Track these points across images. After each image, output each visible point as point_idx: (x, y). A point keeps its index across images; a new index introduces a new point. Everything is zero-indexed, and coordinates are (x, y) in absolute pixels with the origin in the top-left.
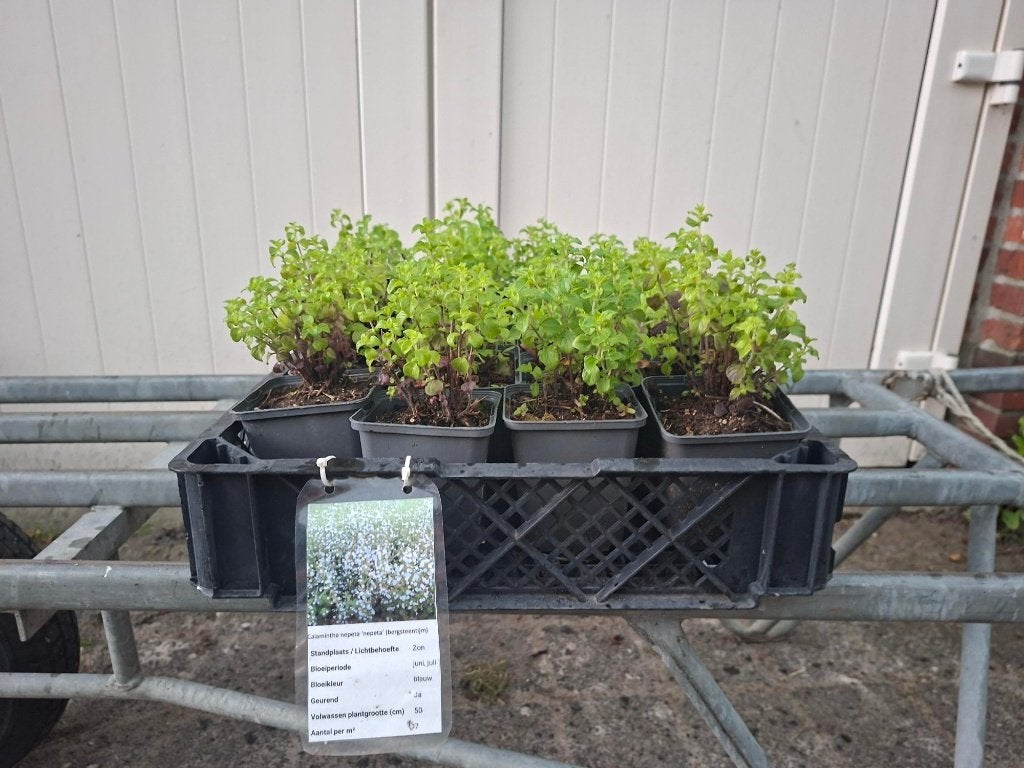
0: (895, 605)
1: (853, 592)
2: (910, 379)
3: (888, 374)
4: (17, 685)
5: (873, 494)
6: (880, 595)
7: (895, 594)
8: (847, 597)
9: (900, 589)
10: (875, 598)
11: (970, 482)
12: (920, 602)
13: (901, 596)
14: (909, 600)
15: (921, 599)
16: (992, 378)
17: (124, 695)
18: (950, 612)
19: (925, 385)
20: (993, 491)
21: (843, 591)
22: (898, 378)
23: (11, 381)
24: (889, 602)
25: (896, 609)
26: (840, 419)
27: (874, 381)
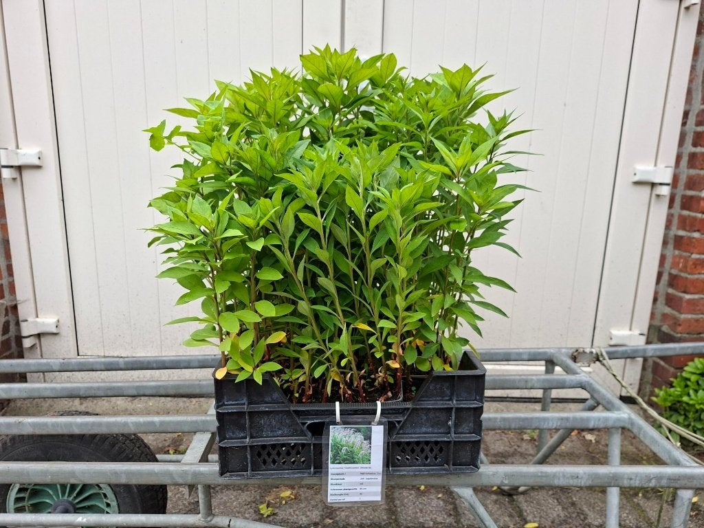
0: (562, 479)
1: (544, 475)
2: (586, 353)
3: (574, 350)
4: (154, 520)
5: (559, 424)
6: (555, 475)
7: (561, 475)
8: (542, 476)
9: (563, 473)
10: (553, 477)
11: (604, 418)
12: (572, 479)
13: (564, 476)
14: (567, 478)
15: (572, 477)
16: (629, 352)
17: (206, 525)
18: (585, 483)
19: (594, 355)
20: (615, 422)
21: (540, 474)
22: (579, 353)
23: (126, 359)
24: (559, 479)
25: (561, 482)
26: (548, 380)
27: (567, 354)
